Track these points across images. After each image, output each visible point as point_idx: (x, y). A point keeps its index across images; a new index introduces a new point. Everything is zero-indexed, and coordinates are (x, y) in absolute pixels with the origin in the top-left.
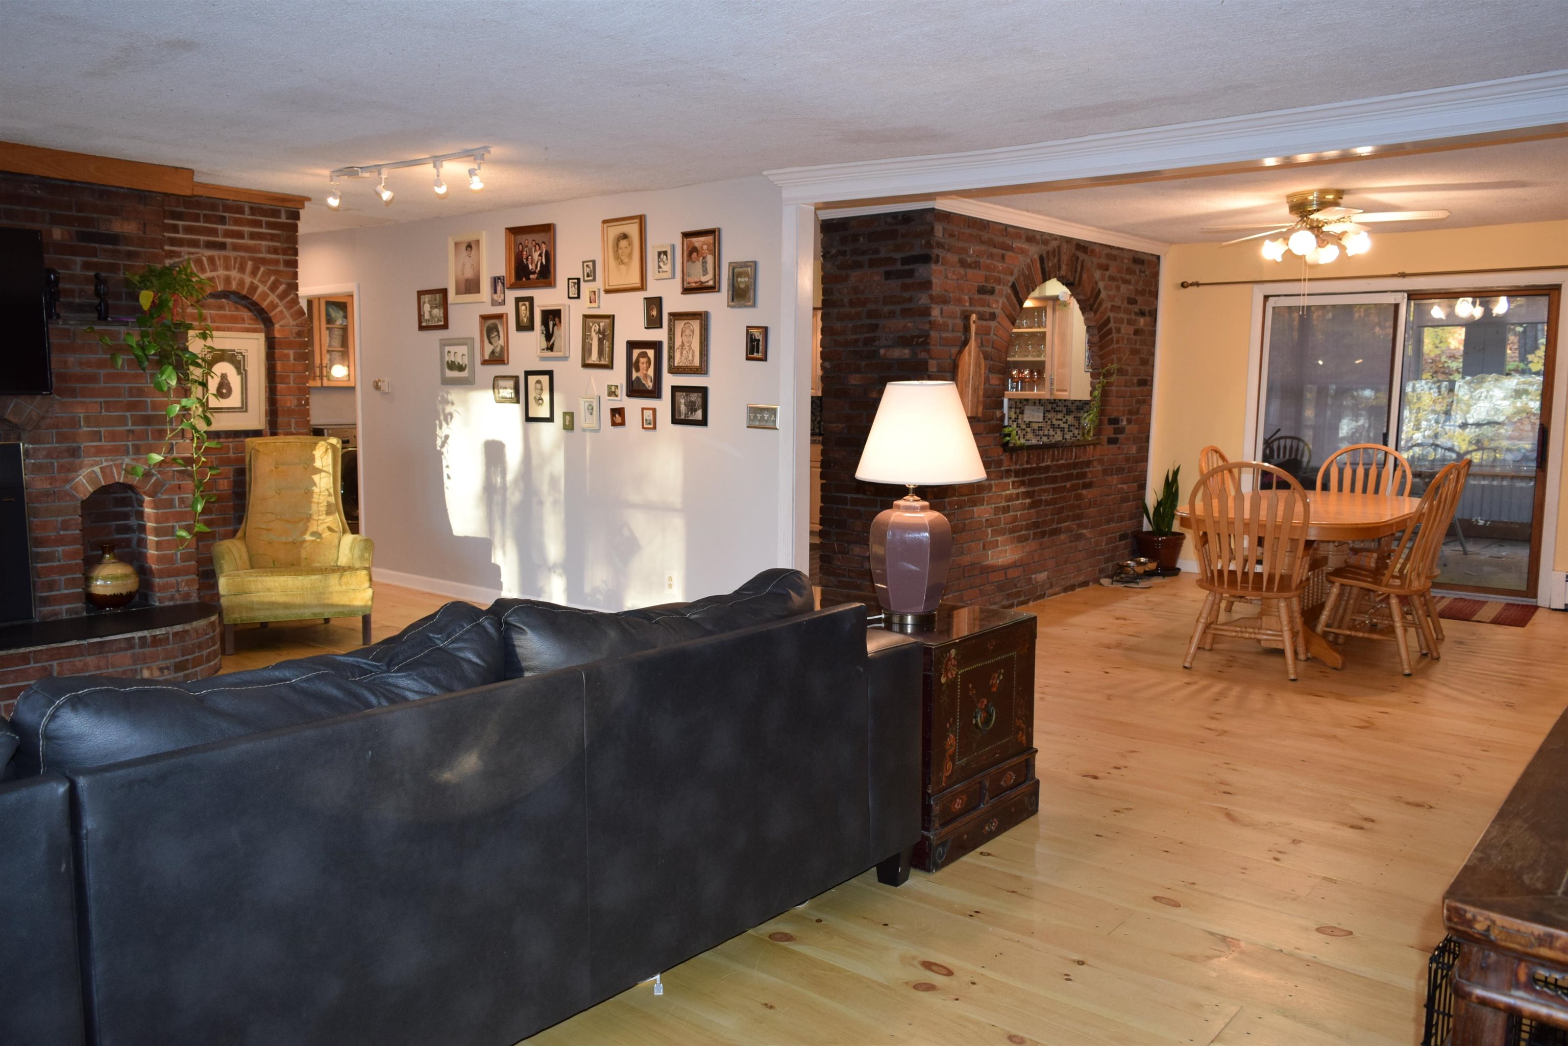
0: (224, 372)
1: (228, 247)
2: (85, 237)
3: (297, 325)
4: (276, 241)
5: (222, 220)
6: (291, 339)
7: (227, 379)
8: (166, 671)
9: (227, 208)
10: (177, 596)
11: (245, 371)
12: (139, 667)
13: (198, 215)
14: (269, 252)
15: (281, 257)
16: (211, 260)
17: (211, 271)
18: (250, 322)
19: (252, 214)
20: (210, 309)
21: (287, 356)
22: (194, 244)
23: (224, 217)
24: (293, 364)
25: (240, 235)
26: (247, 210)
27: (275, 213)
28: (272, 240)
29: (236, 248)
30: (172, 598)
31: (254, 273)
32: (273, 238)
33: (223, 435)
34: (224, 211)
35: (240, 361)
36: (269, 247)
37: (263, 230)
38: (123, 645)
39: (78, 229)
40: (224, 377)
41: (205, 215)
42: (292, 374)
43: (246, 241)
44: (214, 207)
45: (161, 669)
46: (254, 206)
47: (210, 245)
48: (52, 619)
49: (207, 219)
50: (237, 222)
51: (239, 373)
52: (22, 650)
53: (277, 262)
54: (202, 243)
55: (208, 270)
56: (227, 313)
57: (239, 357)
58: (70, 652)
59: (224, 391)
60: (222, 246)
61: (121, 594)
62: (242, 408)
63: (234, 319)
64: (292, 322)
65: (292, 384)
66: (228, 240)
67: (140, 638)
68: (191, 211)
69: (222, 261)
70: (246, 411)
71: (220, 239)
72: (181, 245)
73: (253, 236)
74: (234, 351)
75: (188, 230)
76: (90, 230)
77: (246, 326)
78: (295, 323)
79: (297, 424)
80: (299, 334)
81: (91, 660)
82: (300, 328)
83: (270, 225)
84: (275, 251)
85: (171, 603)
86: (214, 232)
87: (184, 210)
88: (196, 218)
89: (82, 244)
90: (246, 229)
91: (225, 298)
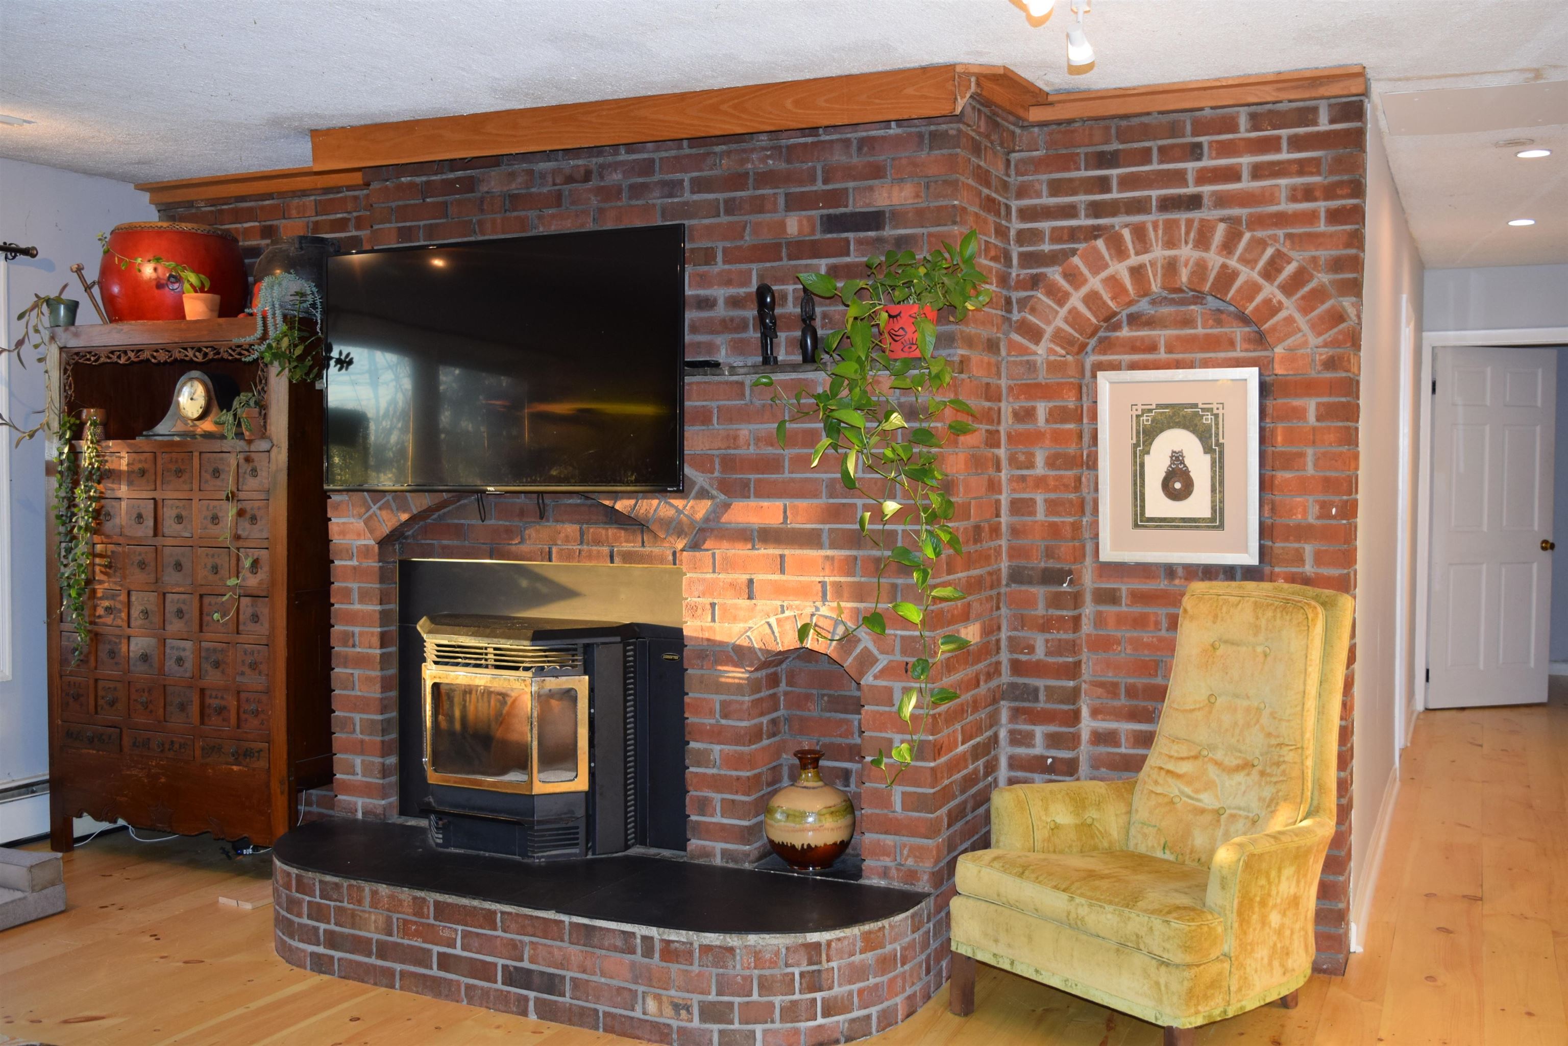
0: (1177, 450)
1: (1206, 201)
2: (833, 223)
3: (1326, 345)
4: (1311, 174)
5: (1195, 152)
6: (1313, 374)
7: (1182, 462)
8: (683, 1012)
9: (1201, 128)
10: (894, 872)
11: (1221, 446)
12: (641, 989)
13: (1148, 150)
14: (1293, 199)
15: (1322, 206)
16: (1139, 233)
17: (1137, 254)
18: (1246, 346)
19: (1255, 128)
20: (1165, 327)
21: (1300, 414)
22: (1139, 206)
23: (1199, 145)
24: (1314, 429)
25: (1233, 175)
26: (1243, 122)
27: (1306, 115)
28: (1301, 173)
29: (1221, 201)
30: (885, 873)
31: (1228, 247)
32: (1302, 168)
33: (1180, 572)
34: (1195, 134)
35: (1210, 426)
36: (1294, 188)
37: (1284, 156)
38: (619, 943)
39: (825, 212)
40: (1177, 458)
41: (1161, 149)
42: (1310, 451)
43: (1246, 184)
44: (1174, 130)
45: (676, 1007)
46: (1259, 109)
47: (1167, 204)
48: (701, 861)
49: (1165, 154)
50: (1226, 149)
51: (1208, 449)
52: (488, 905)
53: (1312, 217)
54: (1154, 203)
55: (1132, 252)
56: (1200, 330)
57: (1208, 419)
58: (548, 929)
59: (1178, 486)
60: (1194, 202)
61: (793, 847)
62: (1213, 519)
63: (1211, 343)
64: (1314, 341)
65: (1310, 470)
66: (1207, 189)
67: (645, 938)
68: (1136, 145)
69: (1160, 232)
70: (1221, 526)
71: (1191, 190)
72: (1114, 214)
73: (1258, 172)
74: (1195, 406)
75: (1127, 183)
76: (842, 210)
77: (1238, 354)
78: (1320, 340)
79: (1319, 558)
80: (1331, 364)
81: (575, 951)
82: (1330, 352)
83: (1296, 143)
84: (1308, 194)
85: (883, 883)
86: (1179, 178)
87: (1121, 147)
88: (1145, 157)
89: (829, 236)
90: (1246, 161)
91: (1195, 304)
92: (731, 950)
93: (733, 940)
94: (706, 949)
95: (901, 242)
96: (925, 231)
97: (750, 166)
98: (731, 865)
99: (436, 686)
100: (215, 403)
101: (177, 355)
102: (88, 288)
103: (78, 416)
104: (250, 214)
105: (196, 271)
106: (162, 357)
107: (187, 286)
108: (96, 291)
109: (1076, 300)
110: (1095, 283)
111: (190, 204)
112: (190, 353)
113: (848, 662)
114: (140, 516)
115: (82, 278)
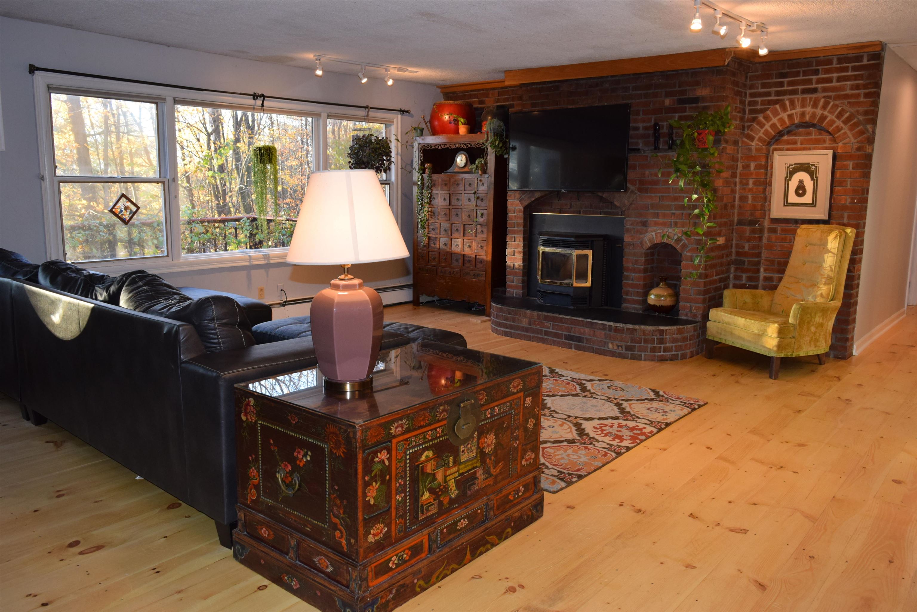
0: (801, 179)
1: (819, 90)
2: (681, 102)
3: (858, 142)
4: (859, 80)
5: (816, 72)
6: (853, 153)
7: (803, 183)
8: (620, 348)
9: (819, 63)
10: (689, 315)
11: (817, 178)
12: (608, 341)
13: (799, 72)
14: (852, 89)
15: (862, 91)
16: (792, 103)
17: (791, 110)
18: (830, 142)
19: (839, 63)
20: (800, 135)
21: (846, 167)
22: (794, 92)
23: (818, 70)
24: (851, 172)
25: (830, 80)
26: (835, 61)
27: (859, 58)
28: (855, 80)
29: (825, 90)
30: (686, 315)
31: (824, 107)
32: (856, 78)
33: (800, 222)
34: (817, 66)
35: (814, 171)
36: (852, 85)
37: (850, 73)
38: (601, 327)
39: (679, 97)
40: (801, 182)
41: (804, 71)
42: (849, 180)
43: (834, 84)
44: (809, 64)
45: (618, 346)
46: (841, 56)
47: (804, 91)
48: (626, 310)
49: (805, 73)
50: (828, 71)
51: (812, 179)
52: (561, 316)
53: (858, 95)
54: (800, 91)
55: (789, 109)
56: (813, 137)
57: (813, 168)
58: (579, 323)
59: (801, 192)
60: (815, 90)
61: (656, 306)
62: (812, 203)
63: (817, 141)
64: (853, 140)
65: (849, 187)
66: (820, 86)
67: (609, 325)
68: (794, 70)
69: (800, 102)
70: (815, 206)
71: (814, 86)
72: (784, 95)
73: (839, 79)
74: (809, 164)
75: (790, 84)
76: (685, 97)
77: (827, 145)
78: (856, 141)
79: (849, 217)
80: (859, 149)
81: (587, 330)
82: (859, 145)
83: (854, 69)
84: (857, 87)
85: (685, 318)
86: (810, 82)
87: (789, 71)
88: (797, 74)
89: (679, 106)
90: (835, 75)
91: (812, 127)
92: (636, 330)
93: (636, 327)
94: (628, 329)
95: (705, 108)
96: (713, 104)
97: (653, 82)
98: (636, 312)
99: (543, 252)
100: (469, 162)
101: (457, 146)
102: (426, 123)
103: (424, 166)
104: (476, 96)
105: (463, 118)
106: (453, 147)
107: (460, 123)
108: (428, 124)
109: (767, 127)
110: (775, 120)
111: (454, 93)
112: (462, 146)
113: (678, 247)
114: (445, 199)
115: (424, 120)
